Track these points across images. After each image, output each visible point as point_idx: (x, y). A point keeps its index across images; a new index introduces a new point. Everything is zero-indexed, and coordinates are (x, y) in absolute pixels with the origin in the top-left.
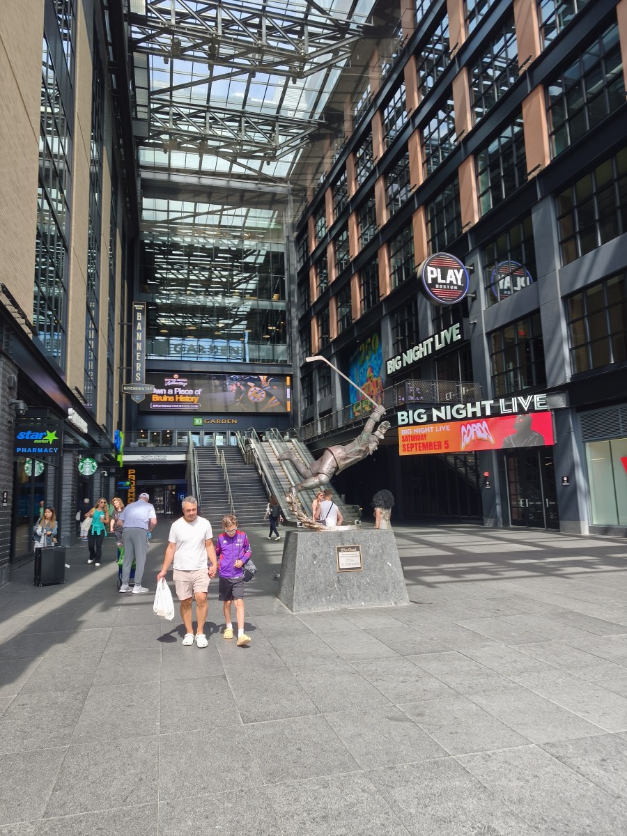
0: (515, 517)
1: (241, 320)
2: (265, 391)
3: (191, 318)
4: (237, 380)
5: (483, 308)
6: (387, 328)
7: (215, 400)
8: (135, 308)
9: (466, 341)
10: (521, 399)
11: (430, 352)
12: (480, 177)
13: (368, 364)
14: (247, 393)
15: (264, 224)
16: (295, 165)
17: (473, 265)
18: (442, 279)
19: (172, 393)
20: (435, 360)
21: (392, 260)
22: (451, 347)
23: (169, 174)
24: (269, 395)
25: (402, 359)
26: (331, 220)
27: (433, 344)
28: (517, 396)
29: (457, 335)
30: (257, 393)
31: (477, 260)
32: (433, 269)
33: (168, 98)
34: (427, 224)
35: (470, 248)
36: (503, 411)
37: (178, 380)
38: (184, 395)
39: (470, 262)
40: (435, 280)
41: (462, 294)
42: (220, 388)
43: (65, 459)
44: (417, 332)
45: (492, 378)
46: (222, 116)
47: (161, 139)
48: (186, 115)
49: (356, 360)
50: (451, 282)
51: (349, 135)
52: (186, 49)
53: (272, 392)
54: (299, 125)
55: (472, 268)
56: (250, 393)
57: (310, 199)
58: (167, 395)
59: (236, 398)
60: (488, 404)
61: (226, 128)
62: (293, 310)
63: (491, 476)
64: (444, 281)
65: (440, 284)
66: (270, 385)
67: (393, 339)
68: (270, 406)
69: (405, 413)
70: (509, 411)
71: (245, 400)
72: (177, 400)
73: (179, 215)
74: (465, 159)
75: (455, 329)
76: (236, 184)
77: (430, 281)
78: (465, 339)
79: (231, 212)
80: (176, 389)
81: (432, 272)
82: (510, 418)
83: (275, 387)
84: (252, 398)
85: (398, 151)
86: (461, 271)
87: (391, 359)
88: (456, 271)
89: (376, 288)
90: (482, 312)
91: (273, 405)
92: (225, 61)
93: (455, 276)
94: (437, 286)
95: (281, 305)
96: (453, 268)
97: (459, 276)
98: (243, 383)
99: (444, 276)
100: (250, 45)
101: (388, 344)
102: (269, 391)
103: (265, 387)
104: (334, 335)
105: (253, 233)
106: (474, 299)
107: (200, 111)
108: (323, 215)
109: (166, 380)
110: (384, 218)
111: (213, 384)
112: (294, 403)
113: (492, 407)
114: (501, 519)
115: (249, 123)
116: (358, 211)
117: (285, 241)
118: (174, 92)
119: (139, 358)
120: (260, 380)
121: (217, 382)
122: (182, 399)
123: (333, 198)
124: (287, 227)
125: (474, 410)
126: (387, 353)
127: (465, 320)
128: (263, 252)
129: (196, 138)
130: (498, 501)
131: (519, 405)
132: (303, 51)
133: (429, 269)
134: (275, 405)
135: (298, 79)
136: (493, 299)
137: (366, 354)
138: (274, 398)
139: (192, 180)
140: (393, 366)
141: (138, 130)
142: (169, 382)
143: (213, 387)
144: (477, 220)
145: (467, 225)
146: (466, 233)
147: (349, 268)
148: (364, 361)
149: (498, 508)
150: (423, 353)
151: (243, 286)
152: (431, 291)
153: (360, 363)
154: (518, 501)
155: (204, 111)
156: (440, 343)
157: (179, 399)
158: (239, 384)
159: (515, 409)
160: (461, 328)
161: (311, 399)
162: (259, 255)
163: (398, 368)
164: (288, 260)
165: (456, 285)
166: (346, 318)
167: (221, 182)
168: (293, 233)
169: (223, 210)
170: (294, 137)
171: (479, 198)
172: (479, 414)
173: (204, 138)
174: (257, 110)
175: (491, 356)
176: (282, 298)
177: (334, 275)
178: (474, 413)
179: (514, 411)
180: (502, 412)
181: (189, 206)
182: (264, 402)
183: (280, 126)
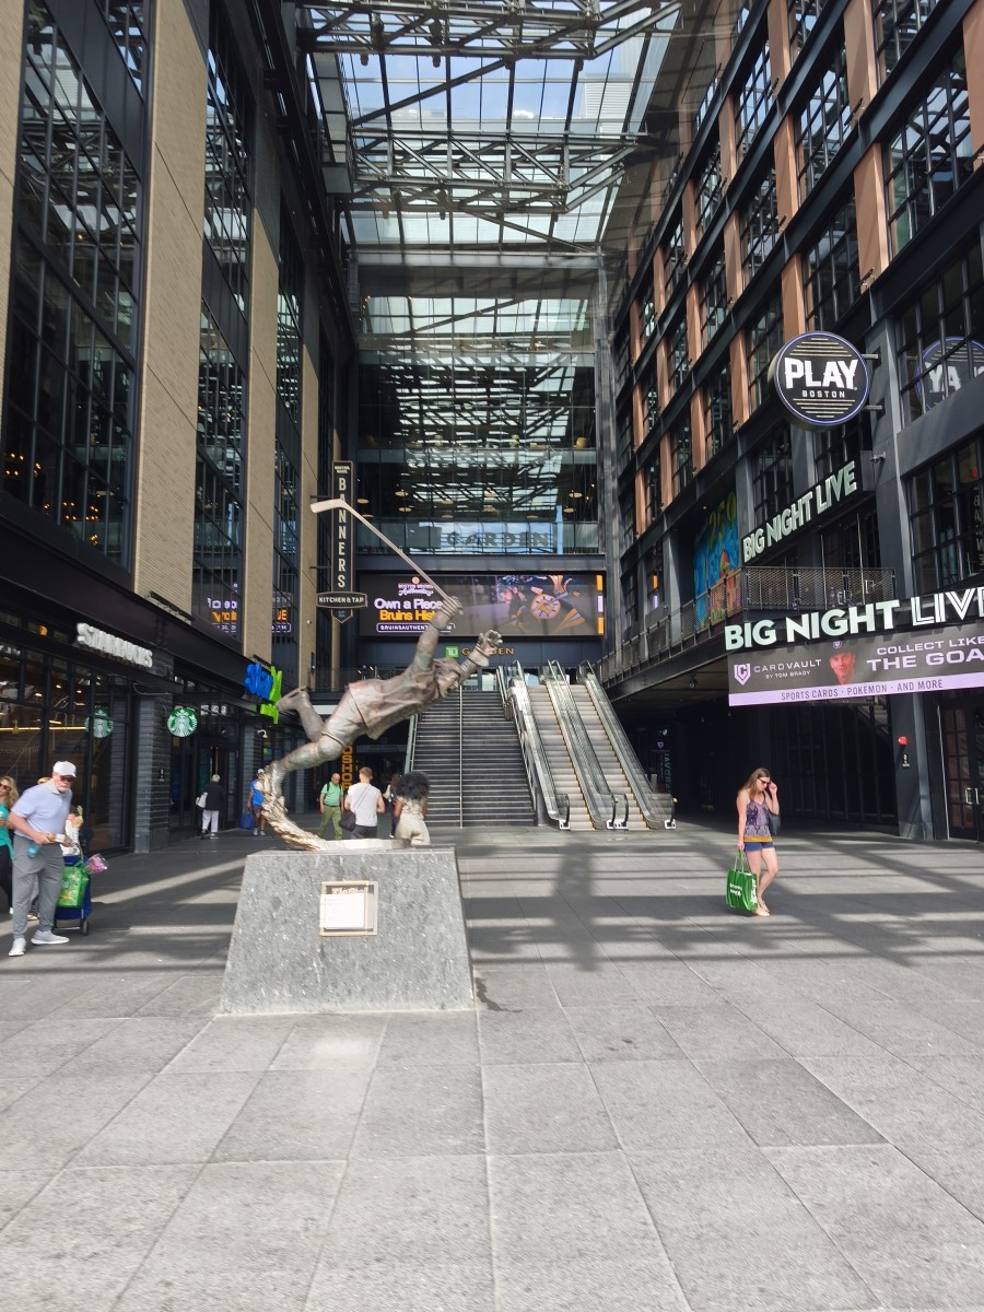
0: (957, 822)
1: (546, 487)
2: (560, 600)
3: (465, 488)
4: (513, 583)
5: (897, 428)
6: (746, 480)
7: (478, 616)
8: (335, 471)
9: (867, 493)
10: (952, 596)
11: (809, 518)
12: (892, 184)
13: (721, 546)
14: (529, 603)
15: (567, 324)
16: (607, 218)
17: (878, 351)
18: (814, 379)
19: (410, 607)
20: (819, 533)
21: (753, 359)
22: (843, 504)
23: (403, 255)
24: (566, 607)
25: (765, 534)
26: (661, 303)
27: (813, 502)
28: (943, 589)
29: (851, 483)
30: (545, 604)
31: (886, 342)
32: (798, 363)
33: (385, 127)
34: (805, 287)
35: (874, 319)
36: (918, 620)
37: (419, 586)
38: (429, 611)
39: (873, 345)
40: (800, 383)
41: (855, 405)
42: (485, 598)
43: (142, 710)
44: (791, 484)
45: (913, 559)
46: (475, 146)
47: (378, 196)
48: (416, 152)
49: (704, 541)
50: (833, 385)
51: (685, 149)
52: (395, 35)
53: (571, 601)
54: (605, 146)
55: (876, 356)
56: (535, 605)
57: (632, 272)
58: (403, 610)
59: (511, 613)
60: (888, 607)
61: (482, 166)
62: (608, 463)
63: (912, 741)
64: (818, 384)
65: (809, 389)
66: (568, 590)
67: (755, 499)
68: (567, 625)
69: (737, 628)
70: (929, 620)
71: (527, 616)
72: (417, 618)
73: (430, 321)
74: (864, 155)
75: (847, 472)
76: (511, 260)
77: (790, 385)
78: (864, 489)
79: (512, 309)
80: (416, 600)
81: (794, 368)
82: (931, 634)
83: (576, 594)
84: (537, 613)
85: (760, 163)
86: (854, 363)
87: (749, 535)
88: (842, 364)
89: (728, 411)
90: (895, 436)
91: (573, 623)
92: (459, 48)
93: (841, 373)
94: (805, 393)
95: (588, 456)
96: (836, 359)
97: (850, 373)
98: (523, 588)
99: (818, 374)
100: (498, 12)
101: (746, 508)
102: (566, 600)
103: (559, 594)
104: (668, 499)
105: (552, 341)
106: (880, 414)
107: (437, 142)
108: (651, 299)
109: (400, 586)
110: (739, 284)
111: (474, 591)
112: (610, 621)
113: (895, 613)
114: (930, 826)
115: (520, 153)
116: (700, 281)
117: (595, 349)
118: (393, 114)
119: (343, 551)
120: (550, 582)
121: (481, 588)
122: (425, 616)
123: (665, 266)
124: (598, 324)
125: (862, 619)
126: (745, 524)
127: (864, 455)
128: (571, 372)
129: (433, 187)
130: (924, 791)
131: (949, 609)
132: (588, 9)
133: (789, 362)
134: (575, 623)
135: (586, 62)
136: (915, 409)
137: (719, 529)
138: (574, 611)
139: (441, 260)
140: (753, 546)
141: (337, 182)
142: (405, 589)
143: (474, 595)
144: (885, 265)
145: (868, 276)
146: (867, 292)
147: (688, 382)
148: (715, 542)
149: (925, 805)
150: (798, 520)
151: (543, 432)
152: (793, 404)
153: (709, 546)
154: (961, 793)
155: (443, 141)
156: (824, 500)
157: (420, 617)
158: (515, 590)
159: (941, 616)
160: (857, 471)
161: (635, 611)
162: (563, 378)
163: (760, 550)
164: (600, 380)
165: (841, 390)
166: (684, 469)
167: (488, 260)
168: (608, 334)
169: (497, 307)
170: (595, 168)
171: (889, 224)
172: (871, 627)
173: (445, 185)
174: (532, 129)
175: (911, 519)
176: (590, 444)
177: (667, 395)
178: (862, 626)
179: (938, 621)
180: (915, 624)
181: (443, 306)
182: (558, 619)
183: (572, 152)
